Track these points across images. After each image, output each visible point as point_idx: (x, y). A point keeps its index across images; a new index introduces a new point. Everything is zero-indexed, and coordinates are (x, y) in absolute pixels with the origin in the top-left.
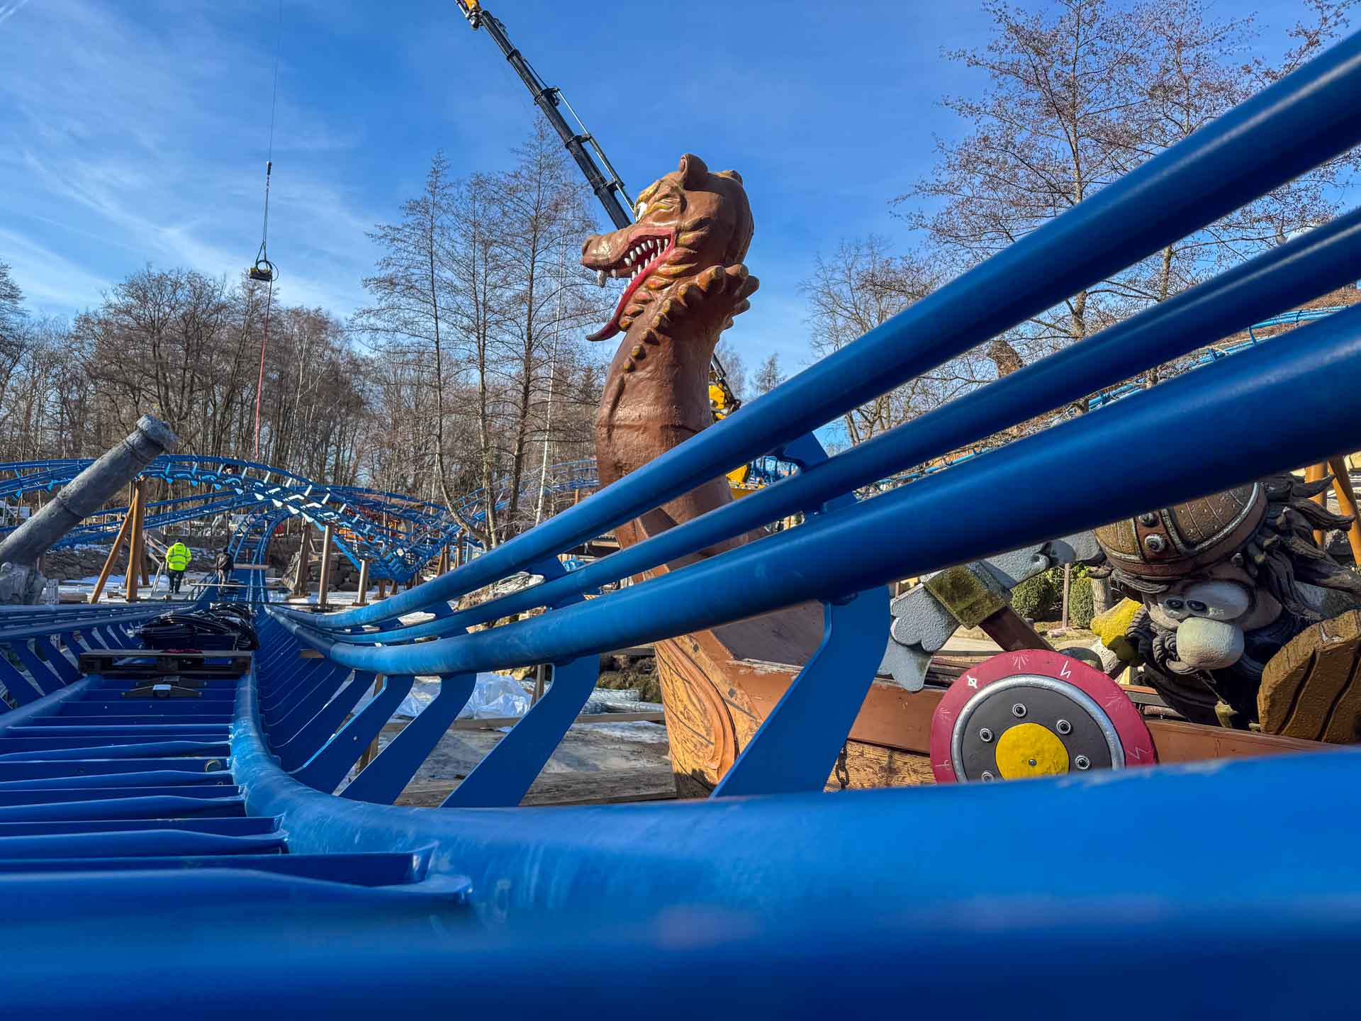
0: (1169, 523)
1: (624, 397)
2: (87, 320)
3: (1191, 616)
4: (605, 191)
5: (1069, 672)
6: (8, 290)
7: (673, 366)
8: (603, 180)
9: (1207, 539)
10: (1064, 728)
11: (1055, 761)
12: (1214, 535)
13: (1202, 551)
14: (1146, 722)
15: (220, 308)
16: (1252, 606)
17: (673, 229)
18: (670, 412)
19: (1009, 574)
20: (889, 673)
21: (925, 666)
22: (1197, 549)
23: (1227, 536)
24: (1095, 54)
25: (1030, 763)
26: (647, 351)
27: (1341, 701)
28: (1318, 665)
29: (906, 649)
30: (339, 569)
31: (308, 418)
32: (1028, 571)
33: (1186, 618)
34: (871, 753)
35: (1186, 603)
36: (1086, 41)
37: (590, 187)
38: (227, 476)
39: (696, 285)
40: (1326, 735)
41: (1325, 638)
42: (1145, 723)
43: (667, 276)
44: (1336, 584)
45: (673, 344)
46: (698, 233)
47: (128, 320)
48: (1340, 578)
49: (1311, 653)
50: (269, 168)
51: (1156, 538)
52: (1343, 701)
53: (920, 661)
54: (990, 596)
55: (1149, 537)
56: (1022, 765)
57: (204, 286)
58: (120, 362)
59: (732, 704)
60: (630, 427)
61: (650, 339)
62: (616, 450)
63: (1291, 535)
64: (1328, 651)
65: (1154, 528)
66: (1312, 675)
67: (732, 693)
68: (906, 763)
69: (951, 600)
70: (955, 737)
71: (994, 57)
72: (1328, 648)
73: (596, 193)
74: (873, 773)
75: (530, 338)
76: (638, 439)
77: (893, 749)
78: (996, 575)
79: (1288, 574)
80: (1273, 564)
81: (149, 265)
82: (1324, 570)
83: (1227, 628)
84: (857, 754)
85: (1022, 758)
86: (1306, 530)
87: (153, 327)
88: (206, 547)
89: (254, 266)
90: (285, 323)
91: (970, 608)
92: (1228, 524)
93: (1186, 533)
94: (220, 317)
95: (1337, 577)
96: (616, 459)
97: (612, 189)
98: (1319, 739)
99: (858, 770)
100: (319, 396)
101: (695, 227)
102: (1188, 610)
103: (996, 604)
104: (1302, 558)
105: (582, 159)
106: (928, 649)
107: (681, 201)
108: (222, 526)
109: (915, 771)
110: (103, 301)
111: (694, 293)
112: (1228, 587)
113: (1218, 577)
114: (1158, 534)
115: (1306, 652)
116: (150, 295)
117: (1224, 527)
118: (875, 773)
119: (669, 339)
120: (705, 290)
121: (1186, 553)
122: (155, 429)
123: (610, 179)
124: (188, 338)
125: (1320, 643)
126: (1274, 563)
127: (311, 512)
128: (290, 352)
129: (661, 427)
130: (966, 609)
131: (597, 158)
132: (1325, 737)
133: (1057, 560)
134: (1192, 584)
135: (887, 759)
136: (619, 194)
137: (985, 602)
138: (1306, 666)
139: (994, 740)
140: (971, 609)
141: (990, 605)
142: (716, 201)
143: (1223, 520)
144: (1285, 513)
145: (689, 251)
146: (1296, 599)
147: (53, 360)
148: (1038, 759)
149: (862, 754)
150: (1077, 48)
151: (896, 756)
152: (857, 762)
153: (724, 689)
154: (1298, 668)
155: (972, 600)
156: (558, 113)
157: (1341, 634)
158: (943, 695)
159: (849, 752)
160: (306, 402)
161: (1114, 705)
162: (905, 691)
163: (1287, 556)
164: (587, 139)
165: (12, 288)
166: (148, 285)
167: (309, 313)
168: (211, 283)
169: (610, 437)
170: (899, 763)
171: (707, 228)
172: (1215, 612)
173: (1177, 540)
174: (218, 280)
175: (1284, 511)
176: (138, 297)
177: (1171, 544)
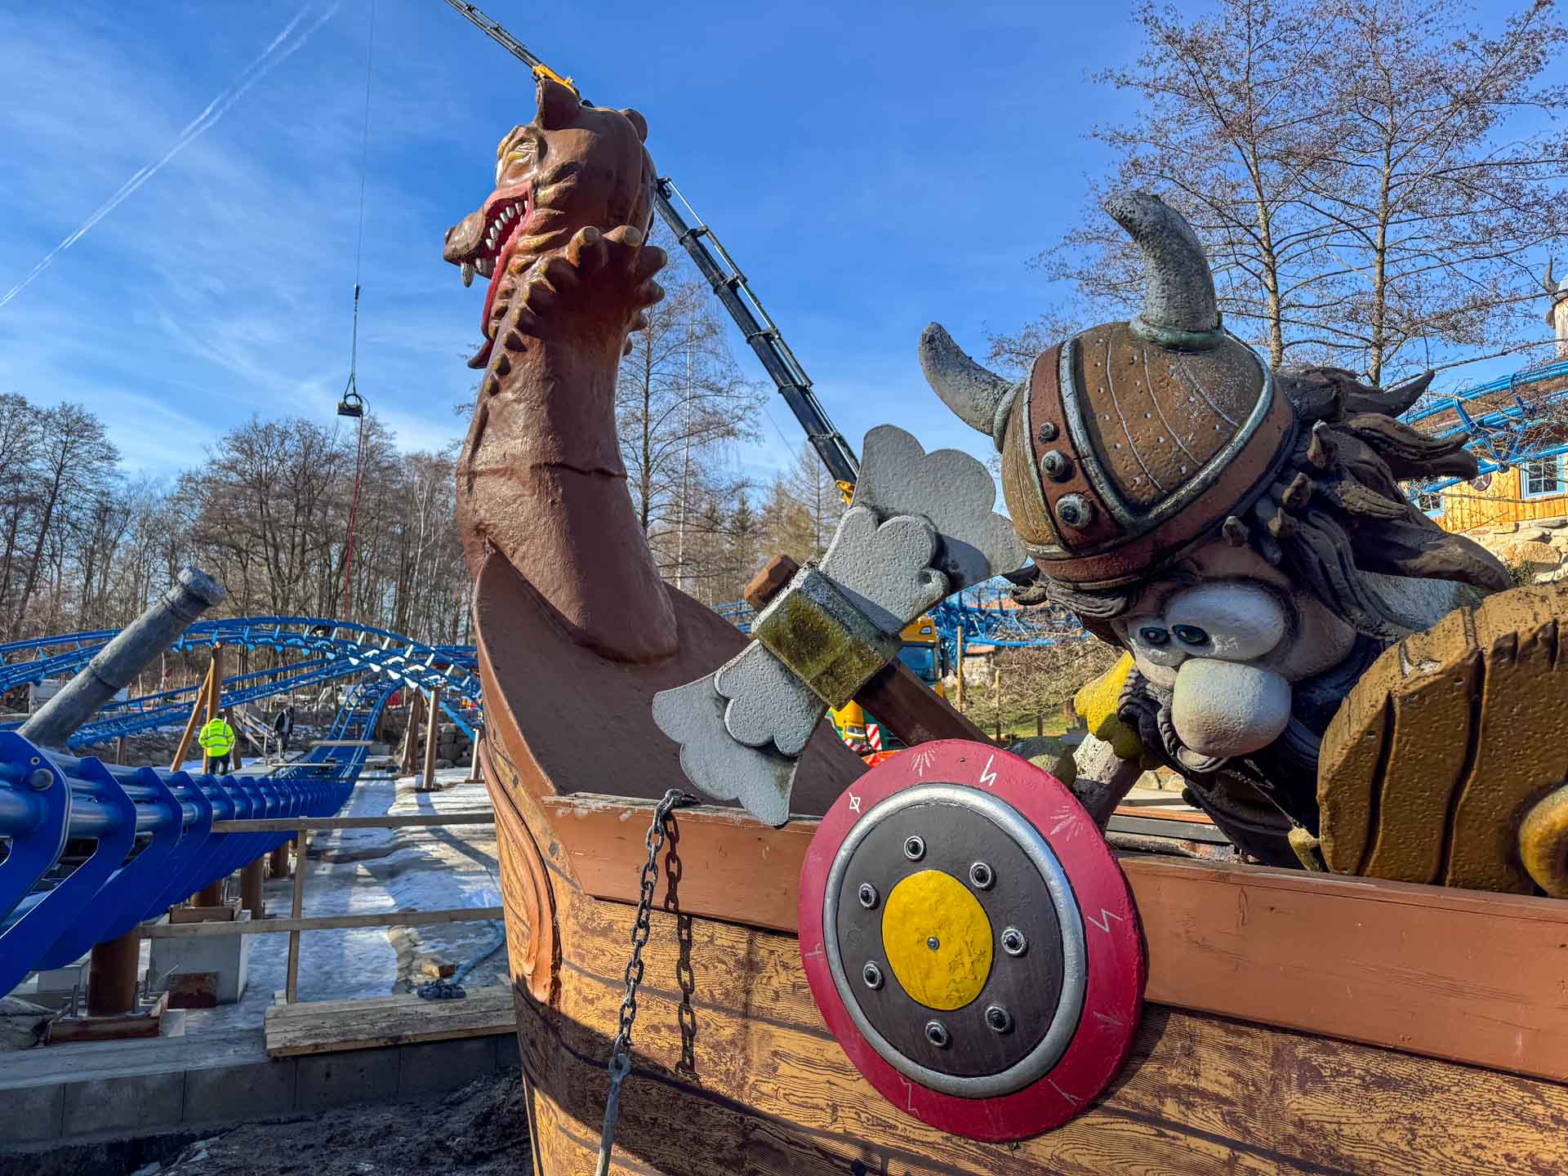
0: (1092, 469)
1: (489, 430)
2: (190, 480)
3: (1188, 657)
4: (725, 288)
5: (994, 775)
6: (105, 451)
7: (546, 379)
8: (722, 277)
9: (1171, 493)
10: (982, 877)
11: (969, 939)
12: (1181, 485)
13: (1163, 519)
14: (1120, 860)
15: (332, 458)
16: (1293, 627)
17: (529, 185)
18: (544, 445)
19: (888, 608)
20: (733, 797)
21: (787, 782)
22: (1151, 516)
23: (1206, 486)
24: (1273, 59)
25: (929, 944)
26: (511, 362)
27: (1464, 795)
28: (1402, 726)
29: (755, 753)
30: (455, 742)
31: (432, 574)
32: (916, 601)
33: (1182, 663)
34: (725, 936)
35: (1171, 632)
36: (1261, 43)
37: (709, 285)
38: (317, 639)
39: (564, 259)
40: (1450, 869)
41: (1408, 668)
42: (1117, 863)
43: (528, 251)
44: (1435, 565)
45: (544, 349)
46: (562, 185)
47: (234, 477)
48: (1441, 553)
49: (1382, 700)
50: (357, 294)
51: (1073, 500)
52: (1468, 799)
53: (778, 773)
54: (857, 648)
55: (1062, 500)
56: (917, 949)
57: (315, 433)
58: (226, 523)
59: (553, 867)
60: (494, 472)
61: (513, 344)
62: (477, 507)
63: (1339, 477)
64: (1413, 694)
65: (1069, 484)
66: (1394, 748)
67: (553, 849)
68: (772, 952)
69: (798, 659)
70: (828, 901)
71: (1144, 74)
72: (1412, 688)
73: (715, 291)
74: (727, 972)
75: (647, 460)
76: (505, 489)
77: (754, 928)
78: (868, 611)
79: (1340, 554)
80: (1306, 536)
81: (255, 415)
82: (1411, 543)
83: (1252, 674)
84: (706, 939)
85: (917, 936)
86: (1373, 470)
87: (261, 484)
88: (311, 723)
89: (342, 400)
90: (406, 471)
91: (829, 672)
92: (1206, 463)
93: (1128, 485)
94: (333, 468)
95: (1435, 553)
96: (476, 519)
97: (733, 286)
98: (1438, 880)
99: (706, 968)
100: (444, 547)
101: (558, 176)
102: (1179, 647)
103: (869, 663)
104: (1364, 518)
105: (698, 255)
106: (787, 751)
107: (539, 145)
108: (332, 698)
109: (785, 966)
110: (207, 457)
111: (562, 269)
112: (1236, 592)
113: (1212, 574)
114: (1077, 493)
115: (1374, 699)
116: (256, 448)
117: (1201, 469)
118: (729, 972)
119: (537, 341)
120: (574, 263)
121: (1134, 526)
122: (196, 582)
123: (730, 275)
124: (297, 492)
125: (1398, 679)
126: (1309, 533)
127: (416, 676)
128: (412, 502)
129: (532, 467)
130: (824, 673)
131: (715, 252)
132: (1449, 877)
133: (961, 577)
134: (1173, 592)
135: (744, 946)
136: (742, 291)
137: (851, 659)
138: (1379, 729)
139: (879, 904)
140: (831, 675)
141: (861, 665)
142: (586, 140)
143: (1196, 454)
144: (1317, 432)
145: (553, 212)
146: (1365, 602)
147: (161, 526)
148: (942, 937)
149: (712, 939)
150: (1250, 53)
151: (760, 940)
152: (706, 953)
153: (544, 843)
154: (1363, 733)
155: (830, 658)
156: (670, 206)
157: (1436, 657)
158: (814, 829)
159: (695, 937)
160: (427, 555)
161: (1064, 831)
162: (766, 828)
163: (1336, 520)
164: (703, 233)
165: (109, 448)
166: (255, 437)
167: (430, 459)
168: (322, 431)
169: (470, 489)
170: (763, 953)
171: (573, 176)
172: (1223, 643)
173: (1110, 499)
174: (330, 426)
175: (1315, 427)
176: (243, 451)
177: (1102, 510)
